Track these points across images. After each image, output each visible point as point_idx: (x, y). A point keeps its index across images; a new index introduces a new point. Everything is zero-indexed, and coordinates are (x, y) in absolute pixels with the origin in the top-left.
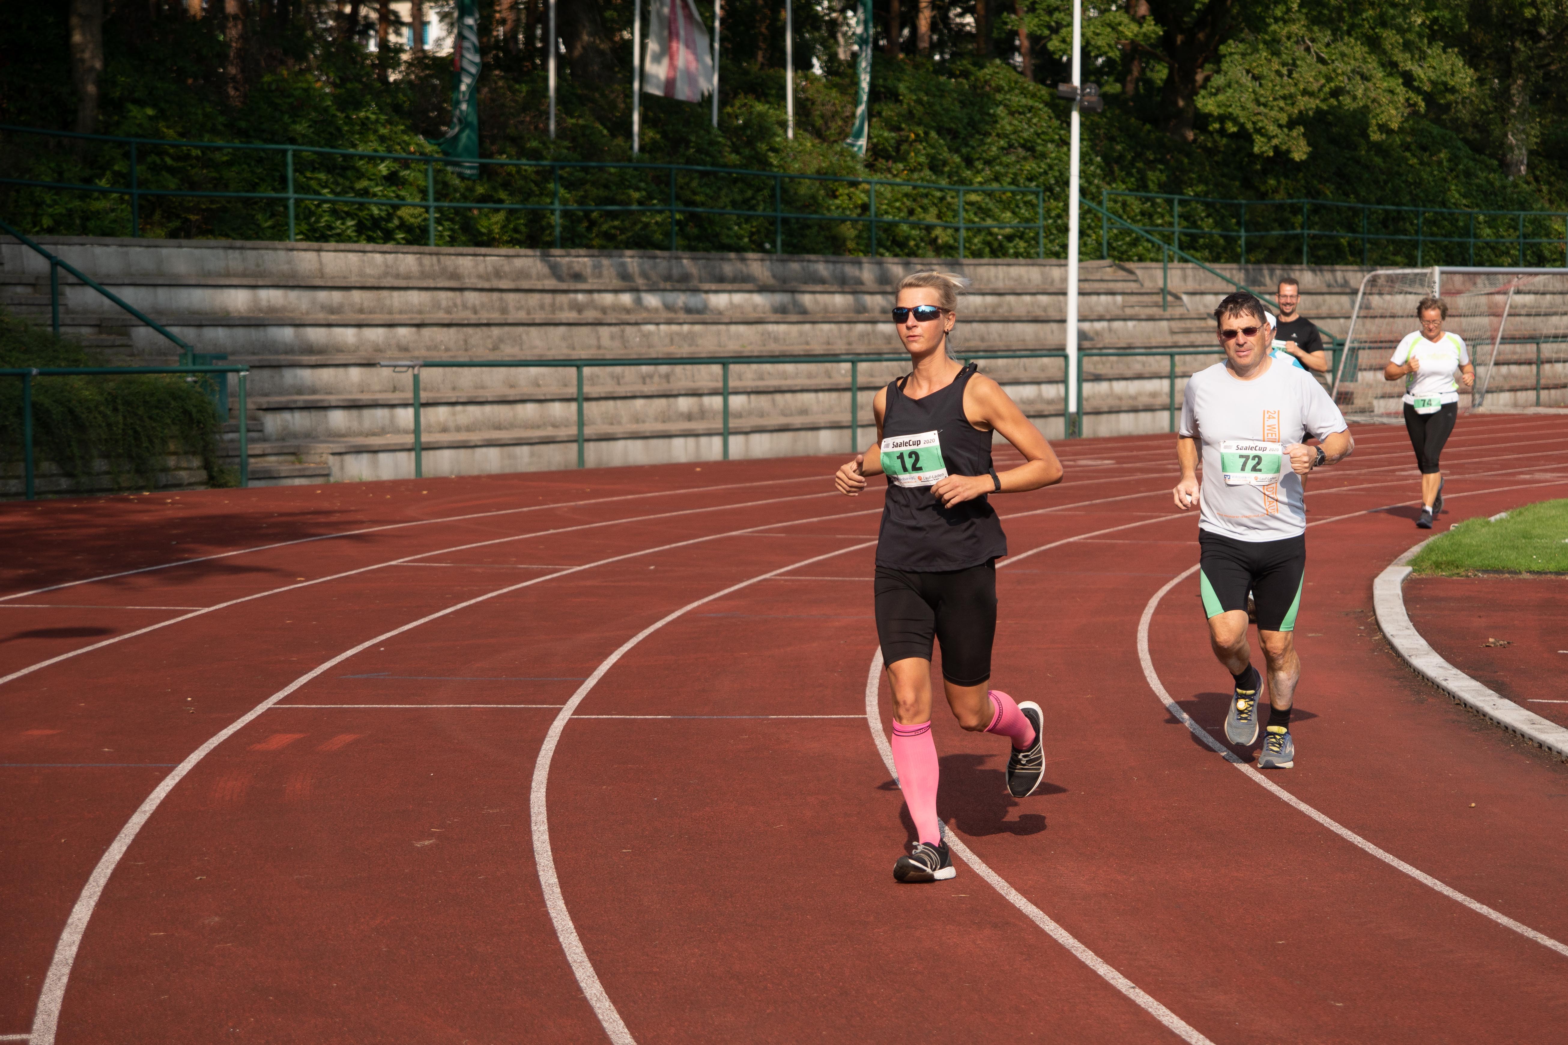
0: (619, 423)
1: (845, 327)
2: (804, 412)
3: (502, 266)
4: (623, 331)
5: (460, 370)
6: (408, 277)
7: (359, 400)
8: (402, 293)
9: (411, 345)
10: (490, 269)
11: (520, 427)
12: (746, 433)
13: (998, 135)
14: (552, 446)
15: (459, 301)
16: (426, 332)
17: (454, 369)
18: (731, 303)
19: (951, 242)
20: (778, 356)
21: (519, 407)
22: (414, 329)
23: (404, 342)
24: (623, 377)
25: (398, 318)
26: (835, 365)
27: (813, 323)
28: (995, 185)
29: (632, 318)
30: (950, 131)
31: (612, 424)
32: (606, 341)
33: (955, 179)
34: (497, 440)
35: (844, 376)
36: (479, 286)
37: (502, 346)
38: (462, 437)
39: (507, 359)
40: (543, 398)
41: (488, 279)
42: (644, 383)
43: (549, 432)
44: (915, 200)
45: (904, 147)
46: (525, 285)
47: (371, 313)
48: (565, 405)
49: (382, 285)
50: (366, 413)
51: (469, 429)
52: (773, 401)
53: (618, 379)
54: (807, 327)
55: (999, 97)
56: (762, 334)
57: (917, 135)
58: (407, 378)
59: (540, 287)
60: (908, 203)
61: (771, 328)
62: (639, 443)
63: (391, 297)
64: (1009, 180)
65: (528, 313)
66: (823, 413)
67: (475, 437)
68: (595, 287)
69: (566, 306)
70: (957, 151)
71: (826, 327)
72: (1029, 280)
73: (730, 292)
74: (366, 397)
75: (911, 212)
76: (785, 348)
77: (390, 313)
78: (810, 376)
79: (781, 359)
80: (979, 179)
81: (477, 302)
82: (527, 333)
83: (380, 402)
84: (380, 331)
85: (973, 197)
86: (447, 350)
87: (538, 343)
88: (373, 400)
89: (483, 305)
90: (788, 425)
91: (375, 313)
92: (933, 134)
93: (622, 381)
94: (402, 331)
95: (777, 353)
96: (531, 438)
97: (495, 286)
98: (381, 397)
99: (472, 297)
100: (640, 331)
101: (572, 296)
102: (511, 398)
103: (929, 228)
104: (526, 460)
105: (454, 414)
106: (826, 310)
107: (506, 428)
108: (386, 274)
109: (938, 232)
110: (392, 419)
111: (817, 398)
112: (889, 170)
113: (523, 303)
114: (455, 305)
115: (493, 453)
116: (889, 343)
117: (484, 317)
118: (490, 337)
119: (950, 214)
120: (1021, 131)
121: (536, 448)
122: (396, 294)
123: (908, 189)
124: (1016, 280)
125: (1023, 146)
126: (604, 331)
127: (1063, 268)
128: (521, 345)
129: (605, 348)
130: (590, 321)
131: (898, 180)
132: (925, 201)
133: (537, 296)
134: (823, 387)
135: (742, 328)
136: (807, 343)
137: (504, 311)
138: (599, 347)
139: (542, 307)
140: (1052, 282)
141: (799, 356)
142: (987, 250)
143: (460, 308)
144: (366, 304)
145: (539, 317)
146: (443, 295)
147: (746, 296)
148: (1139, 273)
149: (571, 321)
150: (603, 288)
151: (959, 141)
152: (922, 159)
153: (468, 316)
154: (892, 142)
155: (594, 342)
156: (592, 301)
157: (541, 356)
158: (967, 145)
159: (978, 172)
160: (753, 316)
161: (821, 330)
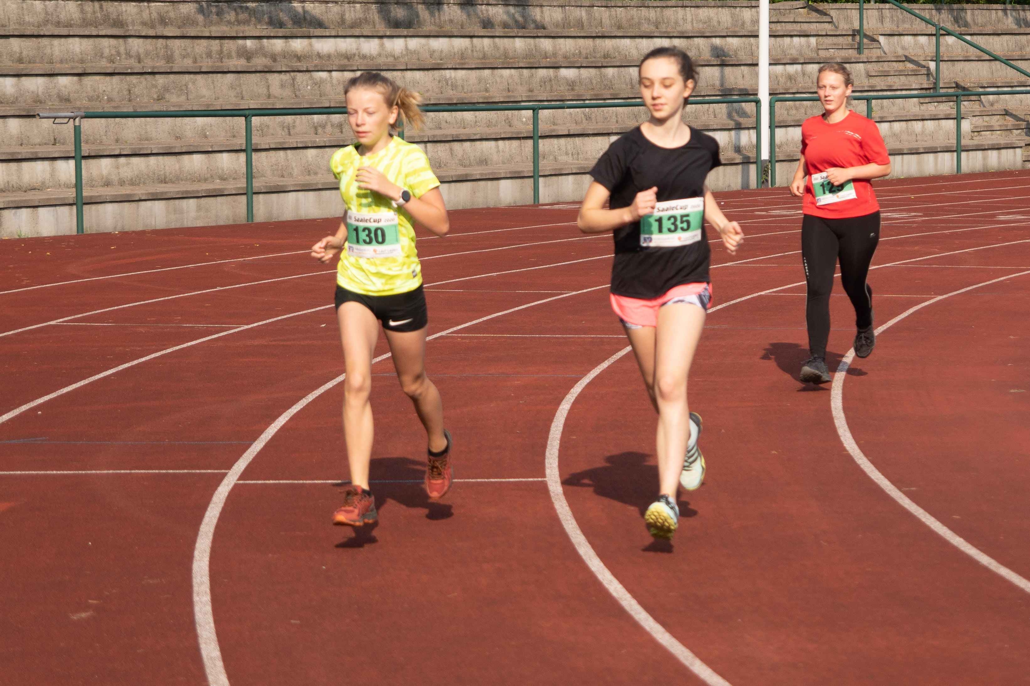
0: (291, 175)
1: (525, 71)
2: (484, 161)
3: (167, 12)
4: (294, 79)
5: (123, 120)
6: (69, 25)
7: (19, 153)
8: (63, 40)
9: (72, 95)
10: (154, 15)
11: (187, 180)
14: (219, 199)
15: (122, 49)
16: (88, 80)
17: (117, 120)
18: (407, 48)
20: (456, 104)
21: (186, 158)
22: (75, 78)
23: (65, 92)
24: (294, 127)
25: (58, 67)
26: (516, 112)
29: (303, 66)
31: (283, 176)
32: (276, 90)
34: (162, 193)
35: (526, 124)
36: (143, 34)
37: (167, 96)
38: (126, 190)
39: (172, 109)
40: (211, 150)
41: (153, 27)
42: (316, 134)
43: (217, 185)
46: (192, 32)
47: (30, 62)
48: (233, 155)
49: (42, 34)
50: (25, 165)
51: (133, 183)
52: (451, 150)
53: (289, 130)
54: (487, 72)
56: (439, 82)
58: (68, 129)
59: (208, 34)
61: (448, 74)
62: (311, 194)
63: (52, 45)
65: (195, 61)
66: (503, 163)
67: (139, 191)
68: (264, 34)
69: (234, 54)
71: (506, 73)
72: (719, 23)
73: (405, 37)
74: (24, 151)
76: (463, 95)
77: (51, 62)
78: (489, 124)
79: (459, 107)
81: (141, 51)
82: (194, 83)
83: (40, 155)
84: (40, 80)
86: (110, 100)
87: (204, 92)
88: (32, 153)
89: (147, 53)
90: (466, 175)
91: (34, 62)
93: (292, 132)
94: (63, 81)
95: (455, 102)
96: (198, 192)
97: (159, 34)
98: (42, 151)
99: (136, 44)
100: (312, 78)
101: (240, 42)
102: (177, 151)
104: (193, 214)
105: (117, 167)
106: (506, 55)
107: (172, 182)
108: (46, 22)
110: (53, 171)
111: (497, 147)
113: (189, 50)
114: (119, 54)
115: (159, 206)
116: (573, 89)
117: (149, 65)
118: (155, 86)
121: (203, 200)
122: (56, 42)
124: (705, 23)
126: (274, 79)
127: (753, 10)
128: (187, 93)
129: (275, 97)
130: (259, 69)
133: (204, 42)
134: (502, 136)
135: (418, 75)
136: (487, 90)
137: (169, 59)
138: (269, 96)
139: (209, 55)
140: (743, 24)
141: (479, 103)
143: (124, 56)
144: (25, 53)
145: (206, 65)
146: (105, 42)
147: (423, 41)
148: (833, 13)
149: (239, 70)
150: (272, 35)
153: (133, 65)
155: (263, 90)
156: (262, 48)
157: (208, 105)
160: (430, 62)
161: (502, 76)
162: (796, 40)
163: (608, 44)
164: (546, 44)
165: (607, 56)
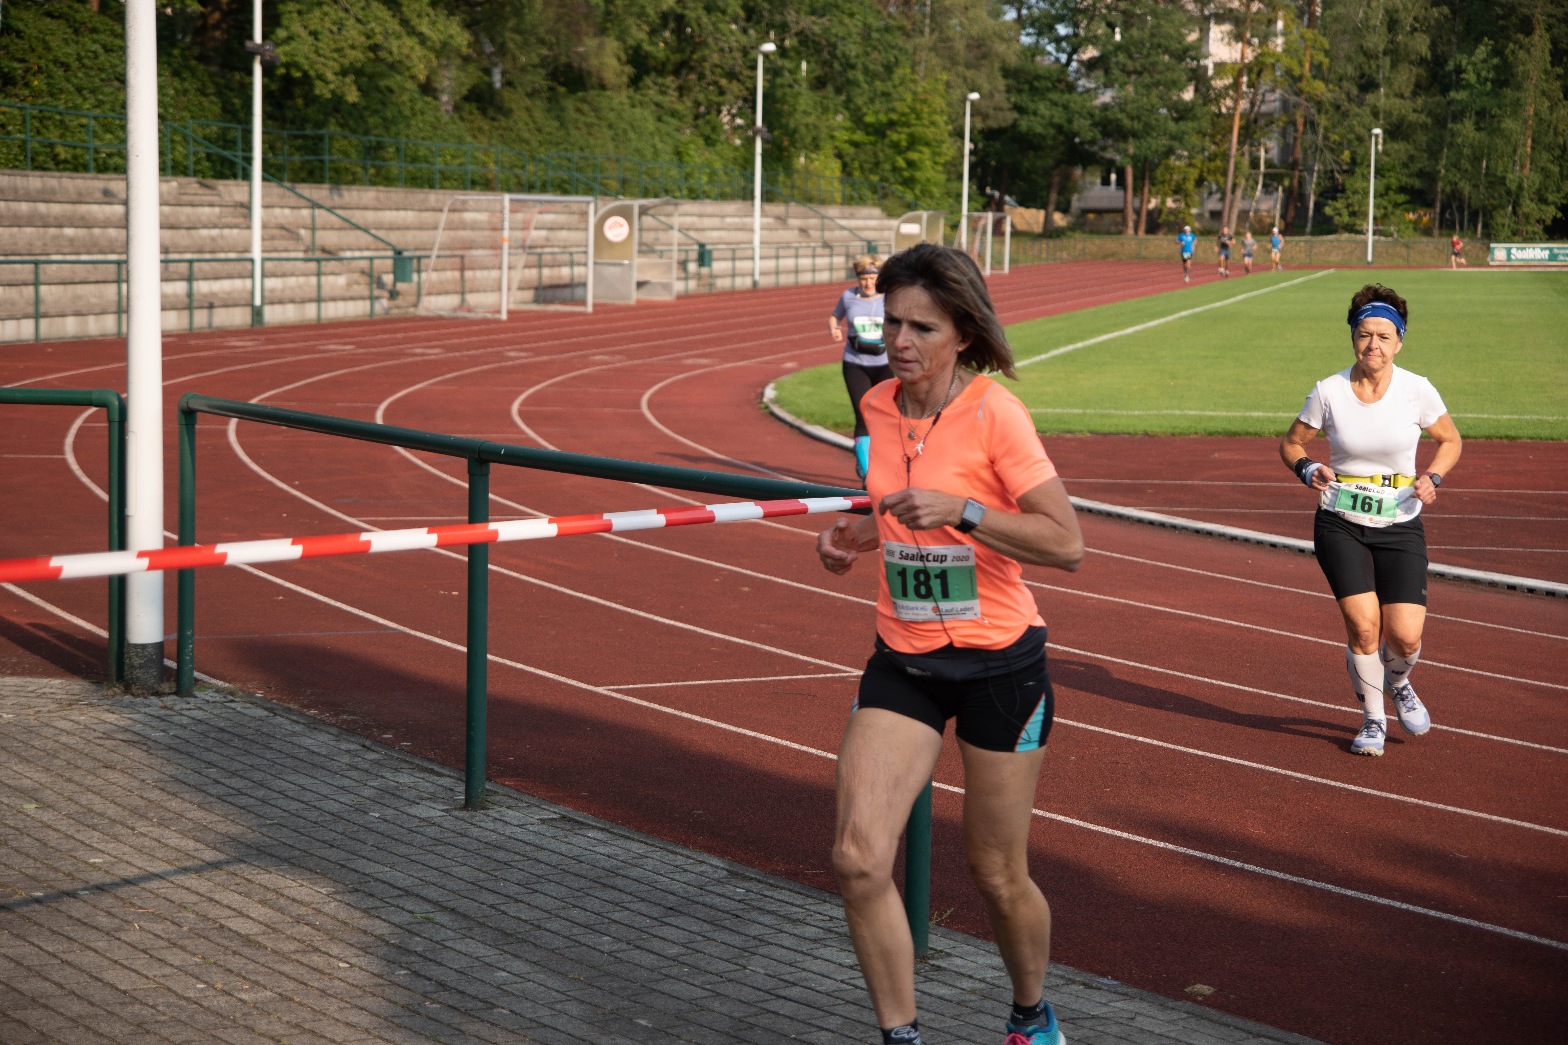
1: (41, 230)
12: (18, 319)
13: (99, 69)
19: (69, 157)
27: (20, 226)
28: (97, 111)
30: (63, 64)
33: (70, 105)
44: (41, 121)
45: (29, 77)
52: (21, 292)
55: (95, 36)
57: (39, 67)
60: (37, 124)
64: (108, 106)
70: (68, 80)
71: (29, 230)
75: (38, 133)
80: (87, 106)
85: (84, 121)
92: (51, 66)
103: (51, 146)
109: (59, 149)
112: (16, 96)
119: (68, 134)
120: (116, 66)
123: (35, 112)
125: (118, 79)
131: (25, 105)
132: (49, 123)
136: (16, 244)
142: (92, 165)
148: (221, 188)
151: (69, 73)
152: (44, 87)
154: (20, 72)
158: (76, 77)
159: (85, 99)
162: (207, 210)
163: (83, 209)
164: (42, 207)
165: (82, 218)
